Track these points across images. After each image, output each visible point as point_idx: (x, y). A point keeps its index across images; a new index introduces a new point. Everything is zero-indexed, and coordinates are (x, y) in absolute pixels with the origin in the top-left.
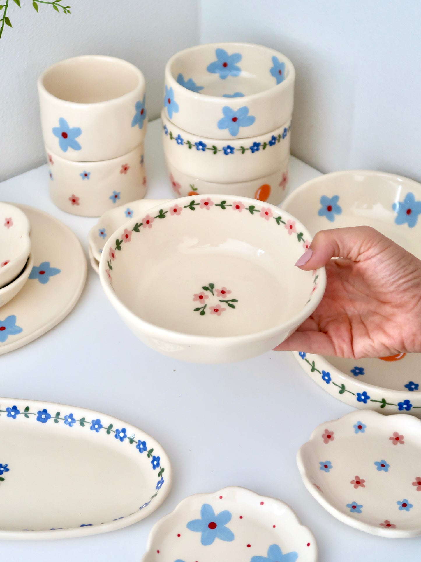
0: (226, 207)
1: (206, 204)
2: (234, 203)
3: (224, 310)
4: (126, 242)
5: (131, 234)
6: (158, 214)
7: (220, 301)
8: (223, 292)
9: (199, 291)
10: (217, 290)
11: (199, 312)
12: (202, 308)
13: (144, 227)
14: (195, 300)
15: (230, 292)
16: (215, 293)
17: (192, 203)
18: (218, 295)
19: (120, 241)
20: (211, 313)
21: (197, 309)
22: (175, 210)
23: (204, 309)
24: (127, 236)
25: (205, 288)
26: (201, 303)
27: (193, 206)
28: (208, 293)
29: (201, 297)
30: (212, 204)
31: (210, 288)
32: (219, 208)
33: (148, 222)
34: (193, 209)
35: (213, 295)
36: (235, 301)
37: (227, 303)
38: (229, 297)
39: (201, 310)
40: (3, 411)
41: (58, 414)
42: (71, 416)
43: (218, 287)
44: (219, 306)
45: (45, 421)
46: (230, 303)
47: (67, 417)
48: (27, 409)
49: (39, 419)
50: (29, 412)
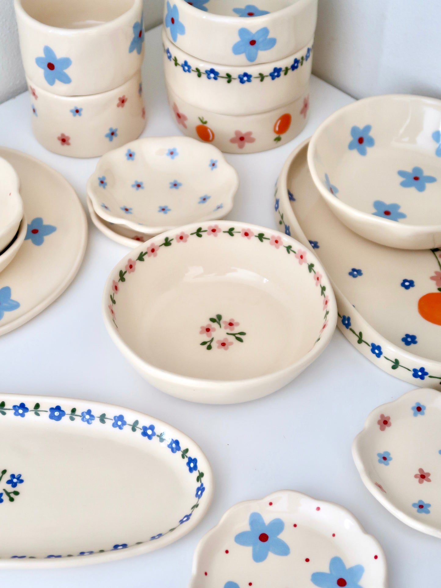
0: (234, 233)
1: (214, 231)
2: (243, 230)
3: (231, 344)
4: (130, 273)
5: (135, 263)
6: (164, 242)
7: (228, 334)
8: (231, 324)
9: (206, 323)
10: (225, 322)
11: (206, 346)
12: (208, 342)
13: (149, 256)
14: (201, 333)
15: (238, 324)
16: (223, 325)
17: (199, 230)
18: (226, 328)
19: (123, 273)
20: (218, 347)
21: (204, 343)
22: (181, 238)
24: (131, 267)
25: (213, 320)
26: (209, 336)
27: (200, 233)
28: (215, 325)
29: (208, 330)
30: (220, 230)
31: (217, 320)
32: (227, 235)
33: (153, 251)
34: (199, 236)
35: (221, 327)
36: (243, 334)
38: (237, 330)
39: (208, 344)
40: (9, 409)
41: (74, 411)
42: (89, 412)
43: (226, 318)
44: (226, 339)
45: (58, 418)
46: (238, 336)
47: (85, 414)
48: (37, 406)
49: (52, 417)
50: (40, 409)
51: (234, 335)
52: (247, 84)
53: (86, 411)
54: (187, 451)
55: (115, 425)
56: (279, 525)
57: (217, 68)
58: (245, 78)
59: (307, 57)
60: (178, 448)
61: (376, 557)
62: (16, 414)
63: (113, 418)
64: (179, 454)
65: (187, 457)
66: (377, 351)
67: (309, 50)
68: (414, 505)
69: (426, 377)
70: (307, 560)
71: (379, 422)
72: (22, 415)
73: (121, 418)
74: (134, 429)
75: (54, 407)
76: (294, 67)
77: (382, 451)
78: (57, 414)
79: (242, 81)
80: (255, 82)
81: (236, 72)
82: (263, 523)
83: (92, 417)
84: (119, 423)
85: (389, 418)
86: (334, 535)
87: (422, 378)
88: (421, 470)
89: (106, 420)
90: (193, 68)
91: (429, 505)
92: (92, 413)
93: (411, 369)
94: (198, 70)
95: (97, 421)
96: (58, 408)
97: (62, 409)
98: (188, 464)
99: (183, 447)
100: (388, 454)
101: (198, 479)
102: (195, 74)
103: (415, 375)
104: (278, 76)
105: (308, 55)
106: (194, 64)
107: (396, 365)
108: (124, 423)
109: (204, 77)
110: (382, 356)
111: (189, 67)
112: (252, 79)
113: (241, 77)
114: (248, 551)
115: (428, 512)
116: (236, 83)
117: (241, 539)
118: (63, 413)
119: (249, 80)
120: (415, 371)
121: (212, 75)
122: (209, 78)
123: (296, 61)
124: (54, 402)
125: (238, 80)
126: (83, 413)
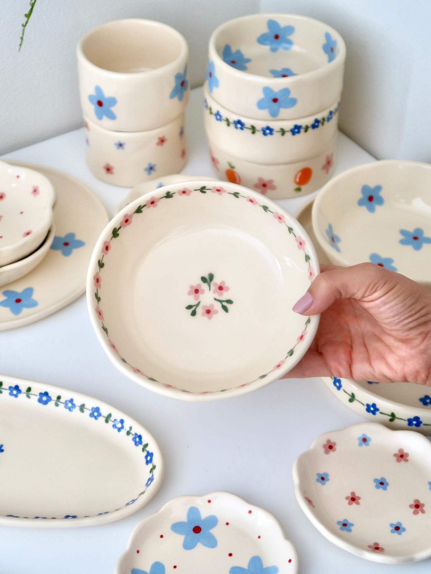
0: (239, 197)
1: (218, 190)
3: (216, 312)
4: (124, 227)
5: (132, 216)
6: (165, 194)
7: (215, 299)
8: (221, 288)
9: (197, 281)
10: (215, 284)
11: (191, 311)
12: (194, 306)
13: (148, 208)
14: (189, 294)
15: (228, 289)
16: (213, 288)
17: (203, 188)
18: (215, 292)
19: (117, 228)
20: (203, 315)
21: (189, 307)
22: (184, 192)
23: (196, 308)
24: (127, 220)
25: (204, 279)
26: (196, 298)
28: (205, 286)
29: (197, 291)
30: (225, 191)
31: (208, 279)
33: (152, 203)
34: (204, 192)
35: (210, 290)
36: (230, 302)
37: (222, 303)
38: (225, 296)
39: (193, 308)
40: (5, 389)
41: (59, 398)
42: (71, 401)
43: (217, 280)
44: (212, 306)
45: (45, 403)
46: (225, 304)
47: (68, 402)
48: (29, 389)
49: (40, 401)
50: (31, 392)
51: (221, 301)
52: (269, 137)
53: (69, 399)
54: (146, 445)
55: (92, 415)
56: (213, 521)
57: (243, 120)
58: (268, 131)
59: (329, 119)
60: (140, 442)
61: (290, 561)
62: (11, 394)
63: (90, 409)
64: (141, 447)
65: (146, 451)
66: (338, 384)
67: (331, 113)
68: (339, 523)
69: (378, 413)
70: (230, 555)
71: (324, 446)
72: (16, 396)
73: (97, 409)
74: (107, 421)
75: (43, 392)
76: (314, 126)
77: (322, 471)
78: (44, 398)
79: (265, 134)
80: (277, 135)
81: (260, 125)
82: (200, 517)
83: (74, 406)
84: (96, 414)
85: (335, 444)
86: (259, 537)
87: (374, 413)
88: (353, 493)
89: (85, 410)
90: (224, 117)
91: (352, 525)
92: (74, 402)
93: (365, 404)
94: (227, 120)
95: (77, 410)
96: (46, 394)
97: (50, 395)
98: (146, 457)
99: (144, 441)
100: (327, 475)
101: (151, 471)
102: (224, 123)
103: (368, 410)
104: (299, 132)
105: (330, 117)
106: (225, 114)
107: (352, 398)
108: (99, 415)
109: (232, 126)
110: (341, 389)
111: (221, 116)
112: (274, 132)
113: (264, 129)
114: (180, 539)
115: (350, 531)
116: (259, 134)
117: (177, 527)
118: (49, 399)
119: (271, 133)
120: (368, 405)
121: (239, 126)
122: (236, 128)
123: (317, 121)
124: (43, 388)
125: (261, 133)
126: (66, 401)
